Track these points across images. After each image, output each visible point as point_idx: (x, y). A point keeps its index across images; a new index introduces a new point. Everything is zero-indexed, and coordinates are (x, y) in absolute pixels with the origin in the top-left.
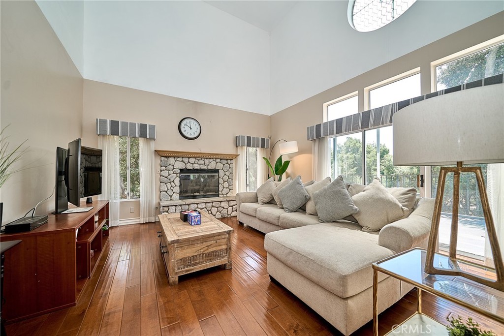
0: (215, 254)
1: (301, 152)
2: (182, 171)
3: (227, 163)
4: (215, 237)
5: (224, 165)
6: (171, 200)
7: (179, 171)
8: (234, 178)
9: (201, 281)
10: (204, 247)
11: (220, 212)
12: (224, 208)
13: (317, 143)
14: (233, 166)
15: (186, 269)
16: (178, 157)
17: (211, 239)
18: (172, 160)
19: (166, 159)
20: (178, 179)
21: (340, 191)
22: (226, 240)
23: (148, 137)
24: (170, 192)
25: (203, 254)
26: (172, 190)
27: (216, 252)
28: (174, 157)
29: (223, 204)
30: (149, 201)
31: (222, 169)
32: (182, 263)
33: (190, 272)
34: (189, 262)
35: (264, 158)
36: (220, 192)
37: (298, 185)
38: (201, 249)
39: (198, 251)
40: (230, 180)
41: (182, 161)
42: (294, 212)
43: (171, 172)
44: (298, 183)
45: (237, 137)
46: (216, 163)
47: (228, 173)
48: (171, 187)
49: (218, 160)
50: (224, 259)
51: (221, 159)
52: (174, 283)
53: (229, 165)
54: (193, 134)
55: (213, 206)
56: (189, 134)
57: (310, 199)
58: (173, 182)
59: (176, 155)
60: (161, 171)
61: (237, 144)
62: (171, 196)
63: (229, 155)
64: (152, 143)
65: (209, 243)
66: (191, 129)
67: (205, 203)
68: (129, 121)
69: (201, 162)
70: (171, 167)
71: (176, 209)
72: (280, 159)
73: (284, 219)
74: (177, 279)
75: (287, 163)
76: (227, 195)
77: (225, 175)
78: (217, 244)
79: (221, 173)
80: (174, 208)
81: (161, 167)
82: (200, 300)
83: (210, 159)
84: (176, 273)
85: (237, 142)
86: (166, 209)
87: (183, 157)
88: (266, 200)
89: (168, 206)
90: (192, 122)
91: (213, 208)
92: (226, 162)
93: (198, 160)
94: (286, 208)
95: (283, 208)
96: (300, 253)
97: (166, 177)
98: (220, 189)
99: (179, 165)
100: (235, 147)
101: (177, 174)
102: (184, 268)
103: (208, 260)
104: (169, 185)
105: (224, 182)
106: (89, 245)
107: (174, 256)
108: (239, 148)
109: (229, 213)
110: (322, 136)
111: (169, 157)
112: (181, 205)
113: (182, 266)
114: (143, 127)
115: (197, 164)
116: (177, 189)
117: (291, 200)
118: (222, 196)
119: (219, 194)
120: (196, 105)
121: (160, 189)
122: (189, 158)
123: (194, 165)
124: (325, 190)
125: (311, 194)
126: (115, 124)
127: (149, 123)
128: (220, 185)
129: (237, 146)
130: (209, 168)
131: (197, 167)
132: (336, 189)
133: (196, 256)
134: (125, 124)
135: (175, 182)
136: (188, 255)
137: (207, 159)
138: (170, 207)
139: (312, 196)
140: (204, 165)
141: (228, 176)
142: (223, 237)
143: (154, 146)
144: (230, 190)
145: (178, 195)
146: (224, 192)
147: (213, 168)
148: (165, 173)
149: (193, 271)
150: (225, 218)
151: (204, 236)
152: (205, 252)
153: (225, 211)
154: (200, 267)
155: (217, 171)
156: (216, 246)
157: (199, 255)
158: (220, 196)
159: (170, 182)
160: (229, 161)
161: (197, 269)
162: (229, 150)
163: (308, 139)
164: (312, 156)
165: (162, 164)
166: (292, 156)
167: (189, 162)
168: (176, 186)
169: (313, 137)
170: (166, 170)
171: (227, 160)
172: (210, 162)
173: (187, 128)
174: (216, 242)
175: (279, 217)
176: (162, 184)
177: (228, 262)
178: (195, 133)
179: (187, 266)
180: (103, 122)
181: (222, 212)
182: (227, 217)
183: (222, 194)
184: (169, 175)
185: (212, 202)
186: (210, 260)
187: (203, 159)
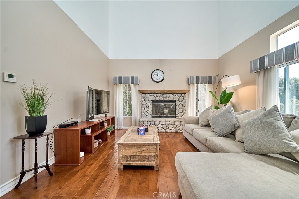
0: (146, 157)
1: (244, 84)
2: (153, 101)
3: (182, 96)
4: (146, 146)
5: (179, 97)
6: (147, 118)
7: (151, 101)
8: (186, 106)
9: (135, 173)
10: (139, 151)
11: (175, 128)
12: (177, 126)
13: (262, 74)
14: (186, 98)
15: (127, 162)
16: (151, 94)
17: (144, 147)
18: (147, 95)
19: (144, 95)
20: (151, 106)
21: (272, 123)
22: (154, 150)
23: (135, 83)
24: (147, 114)
25: (138, 156)
26: (148, 112)
27: (147, 156)
28: (149, 94)
29: (176, 123)
30: (136, 117)
31: (178, 100)
32: (125, 158)
33: (130, 165)
34: (130, 158)
35: (209, 91)
36: (177, 115)
37: (228, 114)
38: (137, 152)
39: (135, 153)
40: (184, 107)
41: (153, 96)
42: (224, 137)
43: (147, 102)
44: (229, 112)
45: (189, 78)
46: (174, 96)
47: (182, 103)
48: (147, 110)
49: (175, 94)
50: (153, 162)
51: (177, 94)
52: (120, 169)
53: (183, 97)
54: (159, 79)
55: (169, 124)
56: (157, 79)
57: (239, 127)
58: (148, 107)
59: (150, 92)
60: (142, 101)
61: (189, 83)
62: (147, 116)
63: (183, 90)
64: (137, 86)
65: (142, 149)
66: (158, 76)
67: (165, 121)
68: (126, 76)
69: (165, 96)
70: (147, 99)
71: (147, 124)
72: (225, 91)
73: (210, 141)
74: (122, 167)
75: (231, 95)
76: (182, 117)
77: (180, 104)
78: (148, 151)
79: (178, 103)
80: (146, 122)
81: (142, 99)
82: (125, 187)
83: (170, 94)
84: (122, 164)
85: (189, 81)
86: (142, 123)
87: (153, 93)
88: (204, 123)
89: (143, 121)
90: (159, 72)
91: (169, 125)
92: (180, 95)
93: (163, 95)
94: (216, 132)
95: (214, 132)
96: (189, 181)
97: (145, 105)
98: (177, 113)
99: (151, 98)
100: (188, 85)
101: (150, 103)
102: (126, 161)
103: (141, 160)
104: (146, 109)
105: (180, 108)
106: (93, 137)
107: (120, 153)
108: (191, 86)
109: (181, 130)
110: (267, 66)
111: (146, 93)
112: (150, 121)
113: (125, 160)
114: (132, 78)
115: (162, 97)
116: (150, 112)
117: (221, 126)
118: (178, 118)
119: (176, 116)
120: (161, 61)
121: (141, 111)
122: (157, 94)
123: (160, 98)
124: (254, 120)
125: (240, 123)
126: (120, 78)
127: (135, 76)
128: (177, 110)
129: (189, 84)
130: (170, 99)
131: (161, 99)
132: (267, 120)
133: (134, 156)
134: (124, 77)
135: (149, 107)
136: (129, 154)
137: (168, 94)
138: (144, 122)
139: (241, 124)
140: (166, 97)
141: (183, 105)
142: (152, 147)
143: (138, 88)
144: (184, 114)
145: (151, 115)
146: (180, 114)
147: (172, 99)
148: (144, 103)
149: (131, 165)
150: (178, 132)
151: (138, 144)
152: (139, 155)
153: (178, 128)
154: (136, 164)
155: (174, 101)
156: (147, 152)
157: (136, 156)
158: (177, 117)
159: (146, 108)
160: (183, 95)
161: (134, 164)
162: (183, 86)
163: (251, 71)
164: (256, 87)
165: (143, 98)
166: (236, 88)
167: (157, 96)
168: (149, 110)
169: (256, 69)
170: (144, 101)
171: (182, 94)
172: (170, 96)
173: (156, 76)
174: (147, 150)
175: (206, 139)
176: (142, 109)
177: (156, 165)
178: (161, 78)
179: (128, 161)
180: (115, 78)
181: (176, 128)
182: (180, 132)
183: (178, 117)
184: (146, 104)
185: (169, 121)
186: (143, 160)
187: (165, 94)
